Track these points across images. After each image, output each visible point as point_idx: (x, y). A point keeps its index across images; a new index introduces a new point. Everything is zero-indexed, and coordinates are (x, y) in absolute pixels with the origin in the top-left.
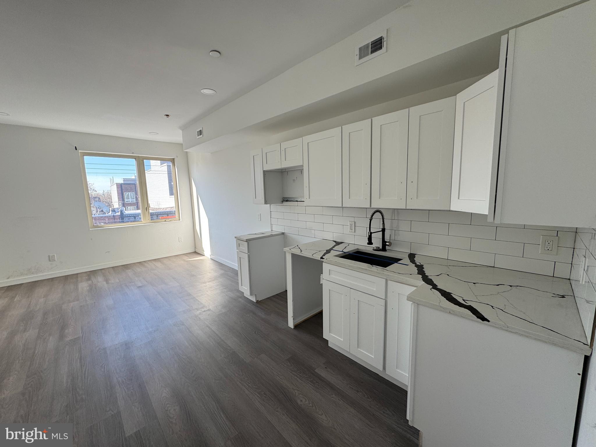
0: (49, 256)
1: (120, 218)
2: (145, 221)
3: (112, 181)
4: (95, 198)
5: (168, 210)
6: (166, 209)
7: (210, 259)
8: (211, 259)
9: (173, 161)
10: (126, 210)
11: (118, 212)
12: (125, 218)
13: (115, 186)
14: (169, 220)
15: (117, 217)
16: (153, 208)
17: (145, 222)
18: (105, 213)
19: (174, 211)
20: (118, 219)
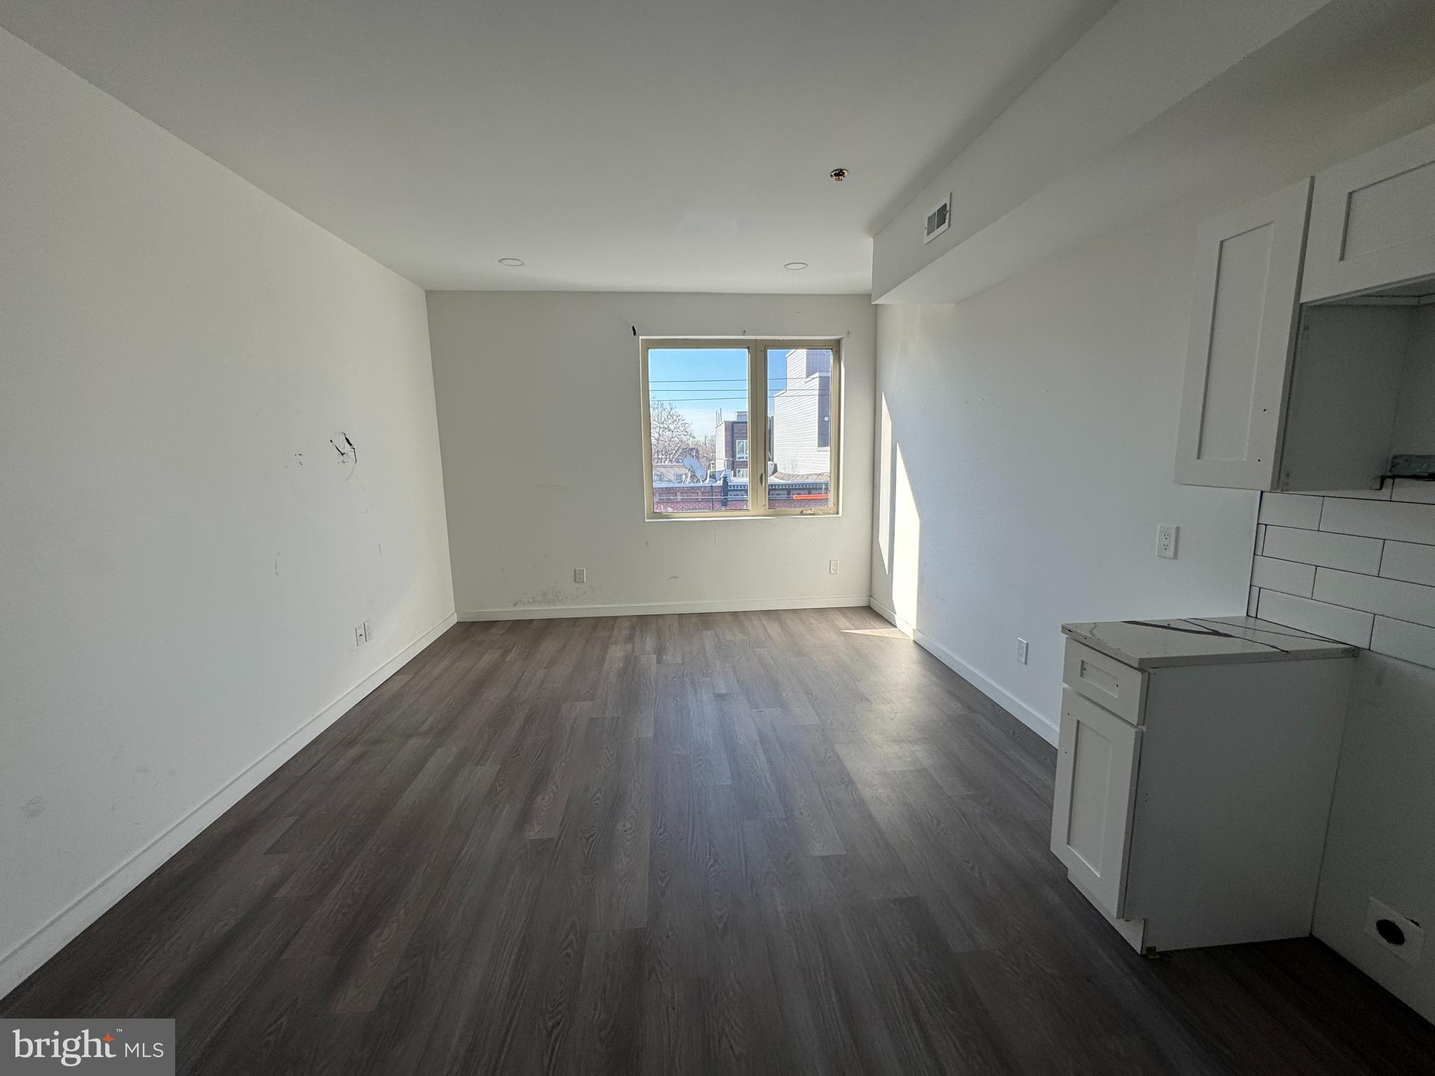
0: (575, 570)
1: (721, 492)
2: (755, 508)
3: (719, 416)
4: (692, 449)
5: (810, 480)
6: (807, 478)
7: (912, 641)
8: (915, 642)
9: (836, 346)
10: (735, 476)
11: (720, 480)
12: (730, 493)
13: (723, 427)
14: (810, 512)
15: (717, 490)
16: (782, 474)
17: (755, 513)
18: (699, 479)
19: (827, 484)
20: (719, 494)
